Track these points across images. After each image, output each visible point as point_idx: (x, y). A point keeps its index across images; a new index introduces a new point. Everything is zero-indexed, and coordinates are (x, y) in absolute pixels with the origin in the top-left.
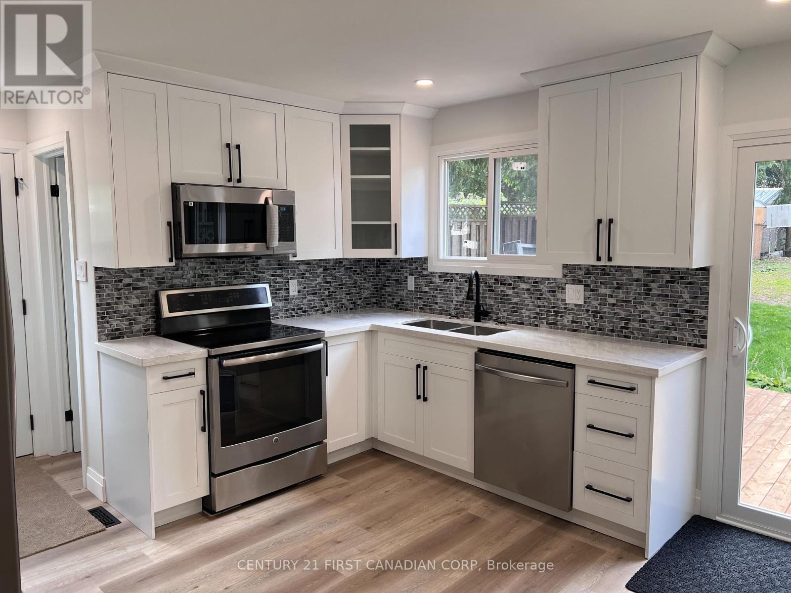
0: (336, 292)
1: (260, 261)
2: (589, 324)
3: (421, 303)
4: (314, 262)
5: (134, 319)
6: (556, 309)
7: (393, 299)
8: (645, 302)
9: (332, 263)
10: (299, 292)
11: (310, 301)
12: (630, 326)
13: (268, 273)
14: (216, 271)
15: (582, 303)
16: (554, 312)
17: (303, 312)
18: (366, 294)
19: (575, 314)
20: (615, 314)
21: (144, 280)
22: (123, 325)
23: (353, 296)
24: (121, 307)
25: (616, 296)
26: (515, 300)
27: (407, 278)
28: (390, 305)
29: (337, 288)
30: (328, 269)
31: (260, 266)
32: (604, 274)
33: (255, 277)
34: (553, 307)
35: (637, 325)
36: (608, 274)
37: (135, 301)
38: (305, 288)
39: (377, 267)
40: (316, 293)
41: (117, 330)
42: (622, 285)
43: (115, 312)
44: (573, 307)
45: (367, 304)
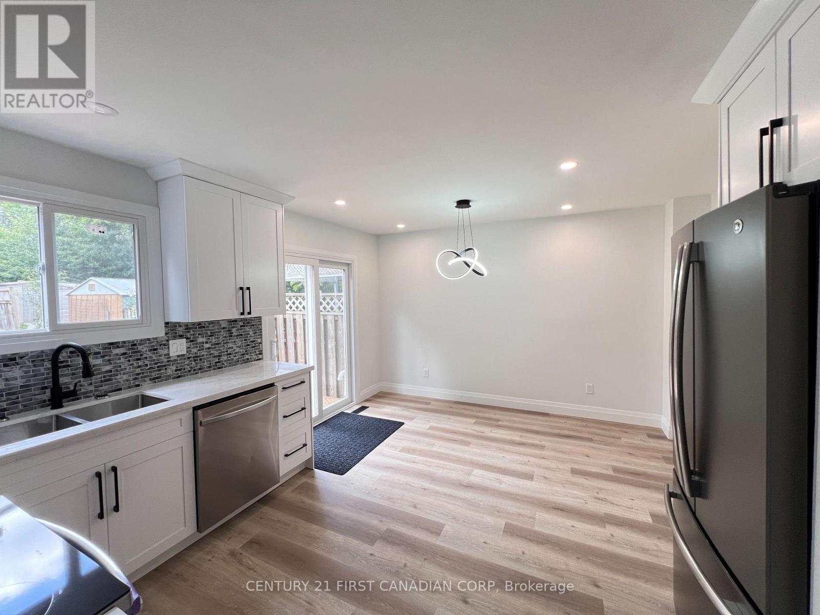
2: (191, 368)
6: (159, 365)
8: (230, 341)
12: (221, 360)
15: (185, 353)
16: (158, 367)
19: (179, 363)
20: (211, 354)
25: (210, 342)
26: (107, 368)
32: (200, 328)
34: (156, 364)
35: (225, 358)
36: (204, 327)
42: (214, 333)
44: (176, 358)
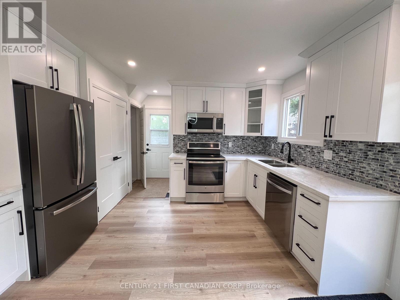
0: (247, 147)
1: (219, 136)
2: (334, 170)
3: (275, 154)
4: (239, 137)
5: (182, 148)
7: (268, 152)
8: (364, 162)
9: (246, 138)
10: (232, 146)
11: (236, 149)
12: (354, 174)
13: (222, 139)
14: (205, 138)
15: (331, 159)
16: (319, 162)
17: (234, 152)
18: (259, 149)
19: (328, 164)
20: (347, 166)
21: (185, 139)
22: (179, 150)
23: (254, 149)
24: (179, 145)
25: (348, 158)
26: (304, 155)
27: (272, 144)
28: (267, 153)
30: (244, 140)
31: (219, 137)
32: (343, 146)
33: (217, 140)
34: (319, 160)
35: (358, 174)
36: (345, 146)
37: (183, 144)
38: (235, 145)
39: (265, 140)
40: (239, 147)
42: (351, 152)
43: (178, 146)
44: (327, 161)
45: (260, 153)
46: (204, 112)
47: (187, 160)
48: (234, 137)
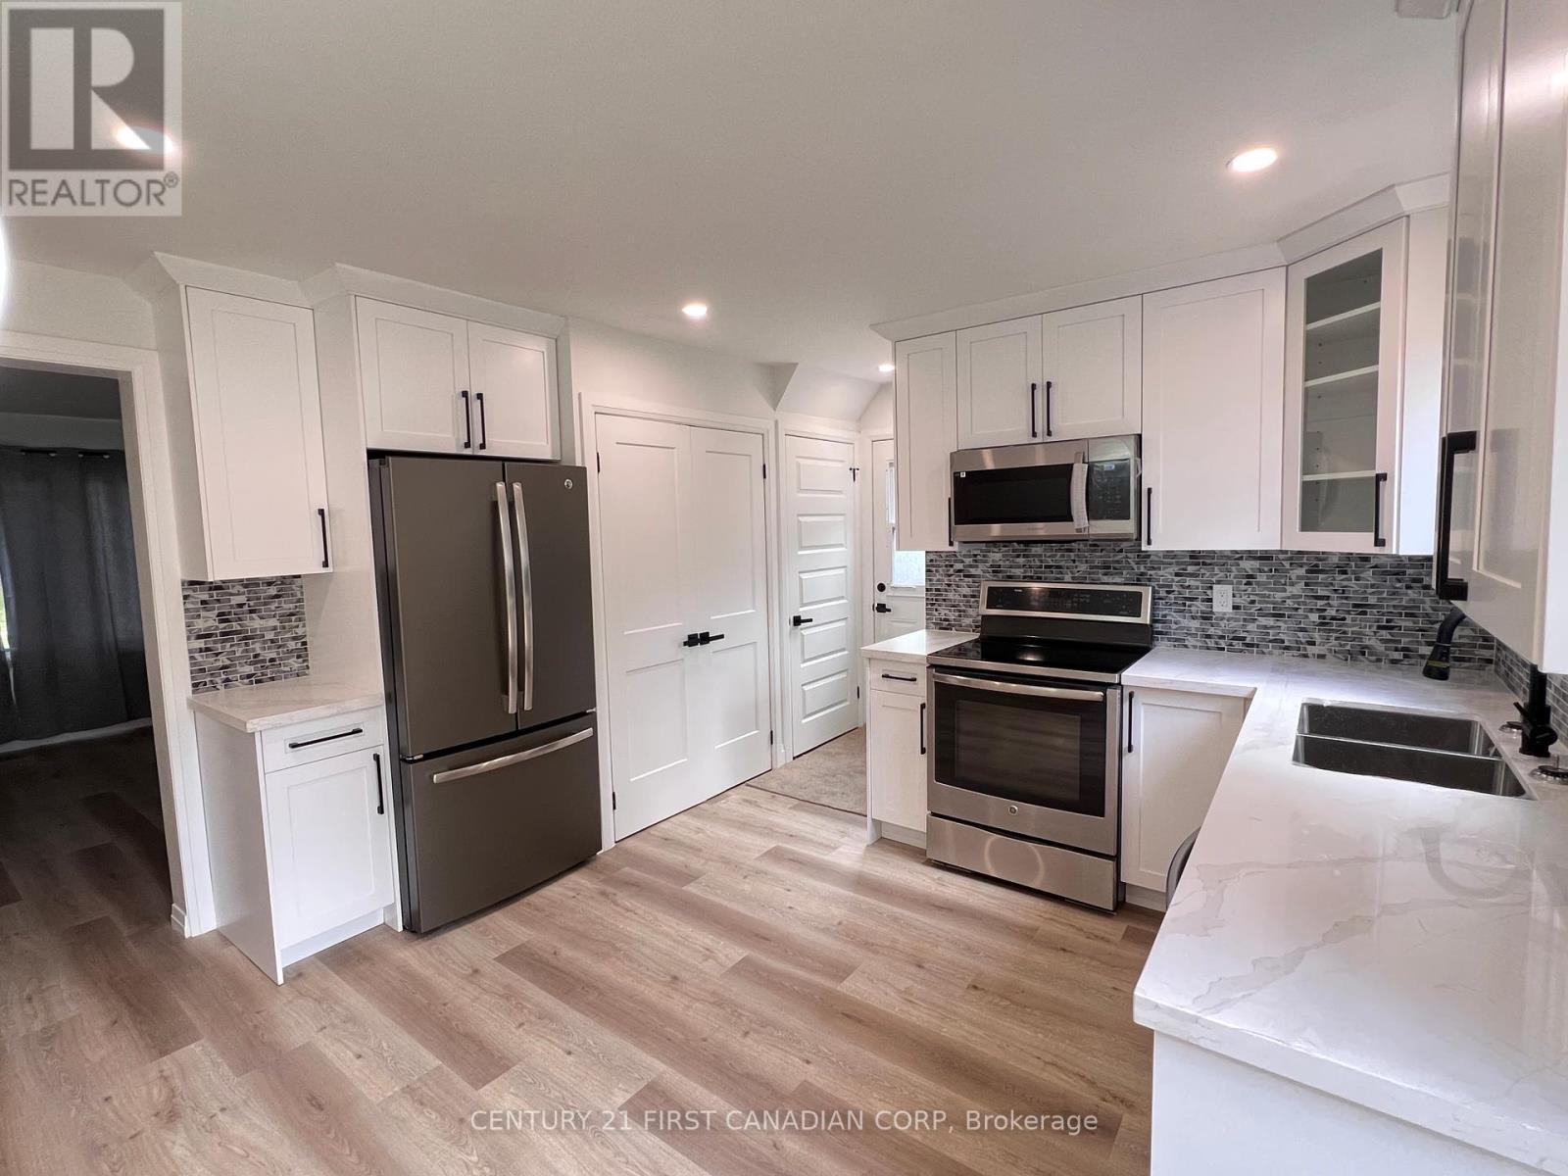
0: (1344, 619)
4: (1281, 556)
5: (965, 611)
9: (1336, 560)
10: (1236, 607)
11: (1265, 627)
13: (1170, 570)
14: (1074, 561)
17: (1248, 645)
21: (977, 567)
22: (952, 616)
24: (951, 595)
29: (1349, 612)
30: (1320, 573)
33: (1142, 574)
37: (966, 591)
38: (1253, 602)
40: (1283, 616)
41: (946, 620)
43: (944, 600)
46: (1038, 440)
47: (932, 666)
48: (1251, 555)
